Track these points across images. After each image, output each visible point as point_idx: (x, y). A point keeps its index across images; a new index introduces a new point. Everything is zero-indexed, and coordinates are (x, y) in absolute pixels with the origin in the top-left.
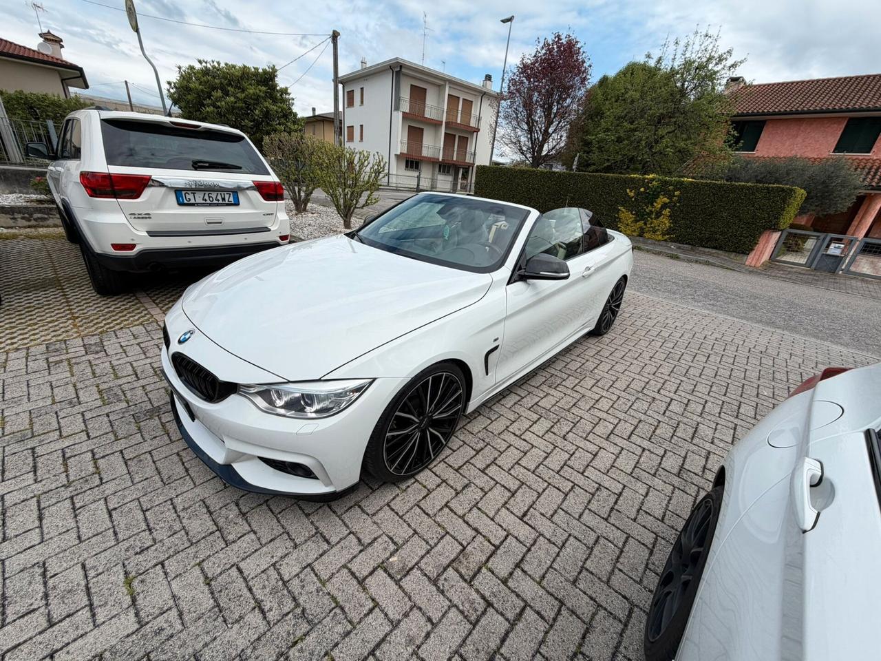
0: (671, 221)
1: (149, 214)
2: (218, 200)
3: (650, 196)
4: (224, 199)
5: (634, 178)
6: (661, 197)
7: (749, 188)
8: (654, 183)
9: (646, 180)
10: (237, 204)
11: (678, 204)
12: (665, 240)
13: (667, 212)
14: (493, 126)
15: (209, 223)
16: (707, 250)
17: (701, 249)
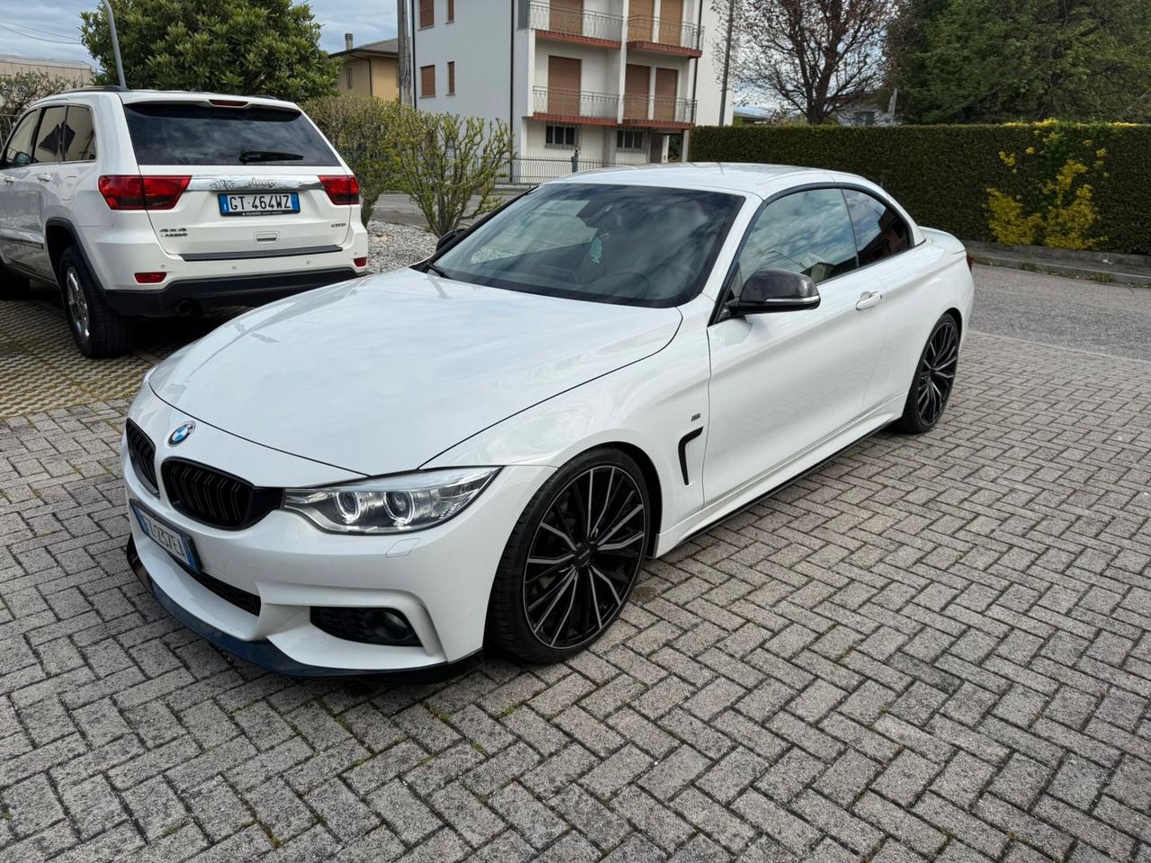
0: (1096, 209)
1: (184, 230)
2: (272, 206)
3: (1048, 163)
4: (279, 204)
5: (1012, 129)
6: (1071, 162)
8: (1053, 135)
9: (1036, 132)
10: (296, 210)
11: (1106, 174)
12: (1089, 249)
13: (1085, 191)
14: (724, 45)
15: (259, 240)
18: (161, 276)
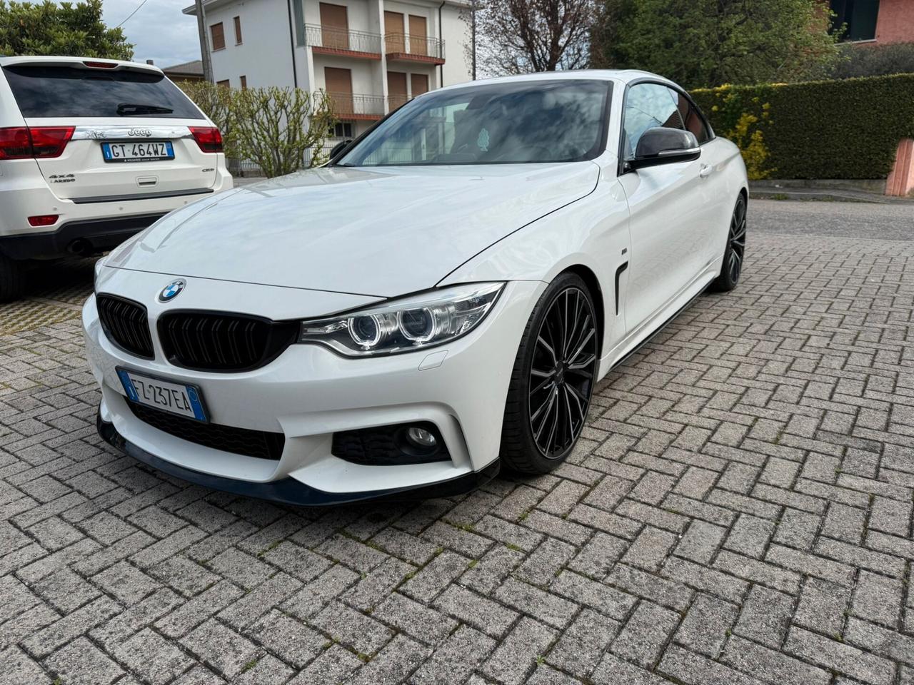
0: (767, 148)
1: (72, 176)
2: (150, 154)
3: (729, 117)
4: (156, 152)
5: (699, 94)
6: (745, 115)
7: (863, 84)
8: (729, 96)
9: (718, 94)
10: (171, 157)
11: (771, 122)
12: (765, 178)
13: (757, 135)
14: (470, 46)
15: (141, 184)
16: (828, 182)
17: (818, 182)
18: (53, 219)
